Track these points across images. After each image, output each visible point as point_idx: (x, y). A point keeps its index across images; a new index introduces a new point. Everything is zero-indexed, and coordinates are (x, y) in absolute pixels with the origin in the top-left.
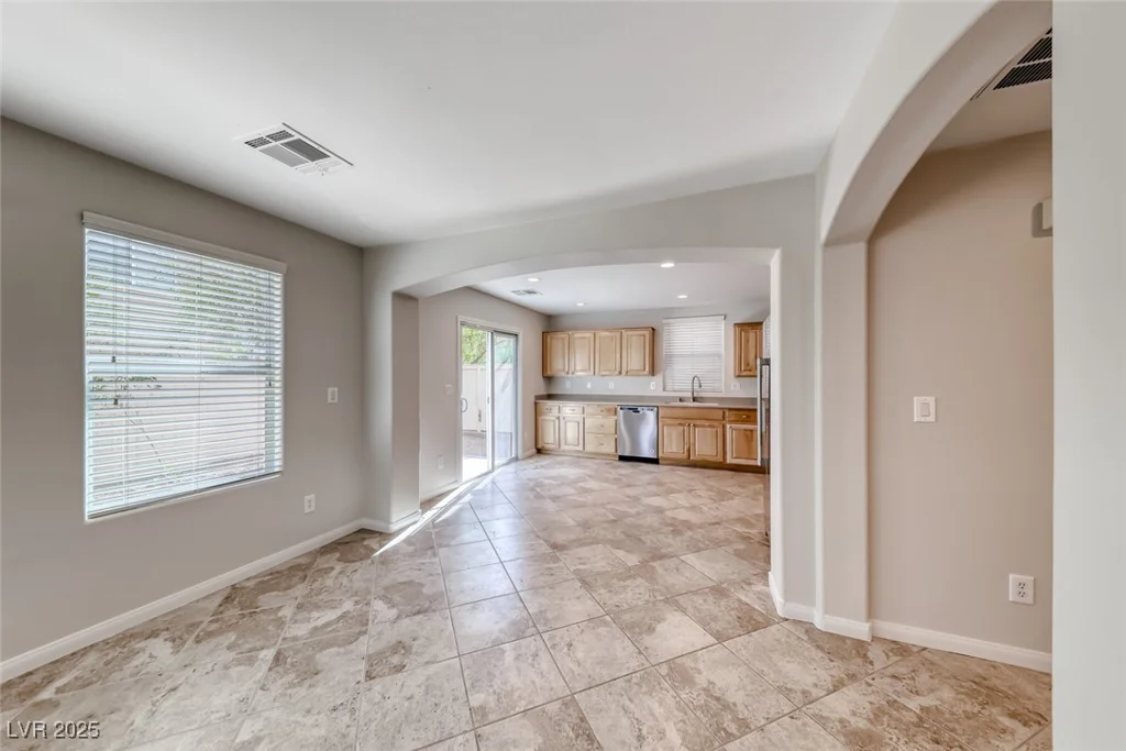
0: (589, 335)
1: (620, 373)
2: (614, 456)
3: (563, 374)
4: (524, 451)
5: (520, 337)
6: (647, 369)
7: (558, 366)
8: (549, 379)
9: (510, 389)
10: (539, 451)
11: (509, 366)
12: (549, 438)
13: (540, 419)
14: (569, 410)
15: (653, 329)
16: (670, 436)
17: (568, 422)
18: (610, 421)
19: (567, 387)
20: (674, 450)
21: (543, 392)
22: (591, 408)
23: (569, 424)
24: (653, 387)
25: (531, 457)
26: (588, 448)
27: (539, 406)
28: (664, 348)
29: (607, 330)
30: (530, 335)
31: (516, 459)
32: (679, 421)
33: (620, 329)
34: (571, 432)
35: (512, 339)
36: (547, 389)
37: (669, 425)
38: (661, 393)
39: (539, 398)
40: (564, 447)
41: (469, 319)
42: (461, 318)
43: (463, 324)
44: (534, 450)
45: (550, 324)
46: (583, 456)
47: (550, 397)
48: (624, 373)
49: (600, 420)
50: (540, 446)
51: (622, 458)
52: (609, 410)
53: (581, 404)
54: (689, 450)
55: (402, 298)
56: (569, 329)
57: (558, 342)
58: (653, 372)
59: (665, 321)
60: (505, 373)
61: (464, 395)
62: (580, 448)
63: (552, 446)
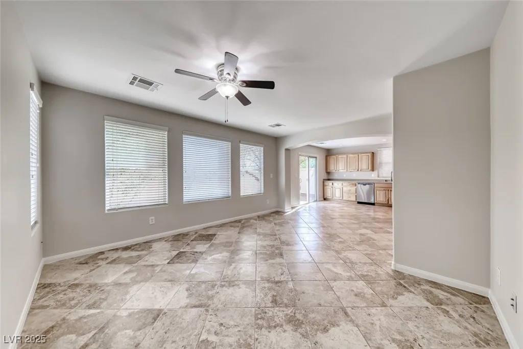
0: (345, 156)
1: (358, 170)
2: (355, 202)
3: (334, 171)
4: (319, 198)
5: (318, 158)
6: (370, 168)
7: (332, 168)
8: (328, 173)
9: (314, 176)
10: (325, 199)
11: (314, 169)
12: (329, 194)
13: (325, 187)
14: (337, 184)
15: (373, 153)
16: (380, 194)
17: (336, 189)
18: (354, 188)
19: (336, 176)
20: (381, 200)
21: (326, 178)
22: (345, 184)
23: (336, 190)
24: (373, 176)
25: (322, 201)
26: (344, 199)
27: (325, 183)
28: (378, 160)
29: (352, 154)
30: (321, 157)
31: (316, 201)
32: (383, 189)
33: (358, 153)
34: (338, 194)
35: (314, 159)
36: (328, 176)
37: (379, 190)
38: (377, 178)
39: (324, 180)
40: (334, 198)
41: (302, 154)
42: (300, 153)
43: (300, 155)
44: (323, 199)
45: (329, 153)
46: (342, 201)
47: (329, 180)
48: (359, 170)
49: (349, 188)
50: (325, 197)
51: (359, 203)
52: (353, 184)
53: (341, 182)
54: (388, 200)
55: (287, 150)
56: (337, 154)
57: (332, 160)
58: (373, 170)
59: (378, 149)
60: (312, 171)
61: (301, 177)
62: (341, 198)
63: (330, 198)
